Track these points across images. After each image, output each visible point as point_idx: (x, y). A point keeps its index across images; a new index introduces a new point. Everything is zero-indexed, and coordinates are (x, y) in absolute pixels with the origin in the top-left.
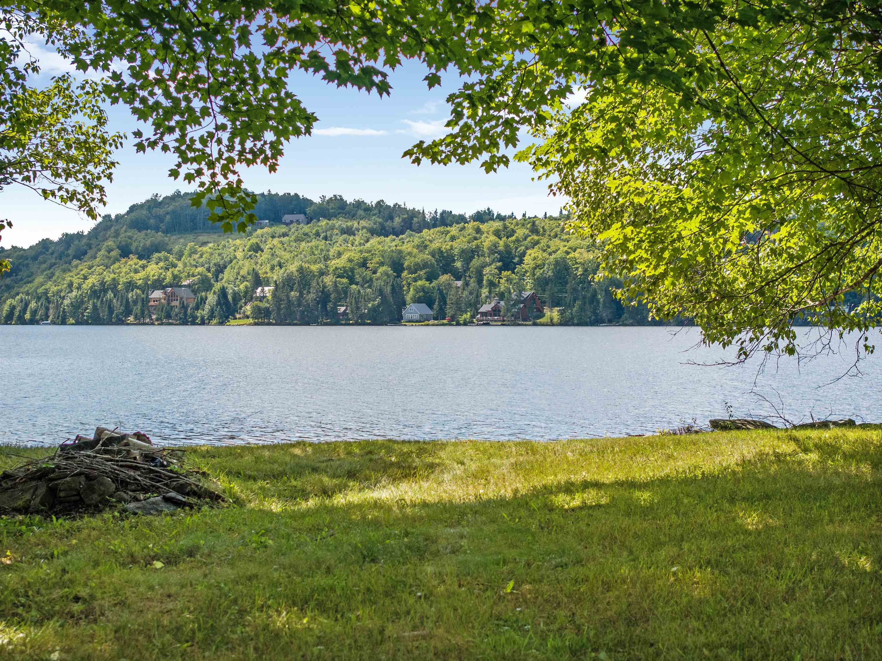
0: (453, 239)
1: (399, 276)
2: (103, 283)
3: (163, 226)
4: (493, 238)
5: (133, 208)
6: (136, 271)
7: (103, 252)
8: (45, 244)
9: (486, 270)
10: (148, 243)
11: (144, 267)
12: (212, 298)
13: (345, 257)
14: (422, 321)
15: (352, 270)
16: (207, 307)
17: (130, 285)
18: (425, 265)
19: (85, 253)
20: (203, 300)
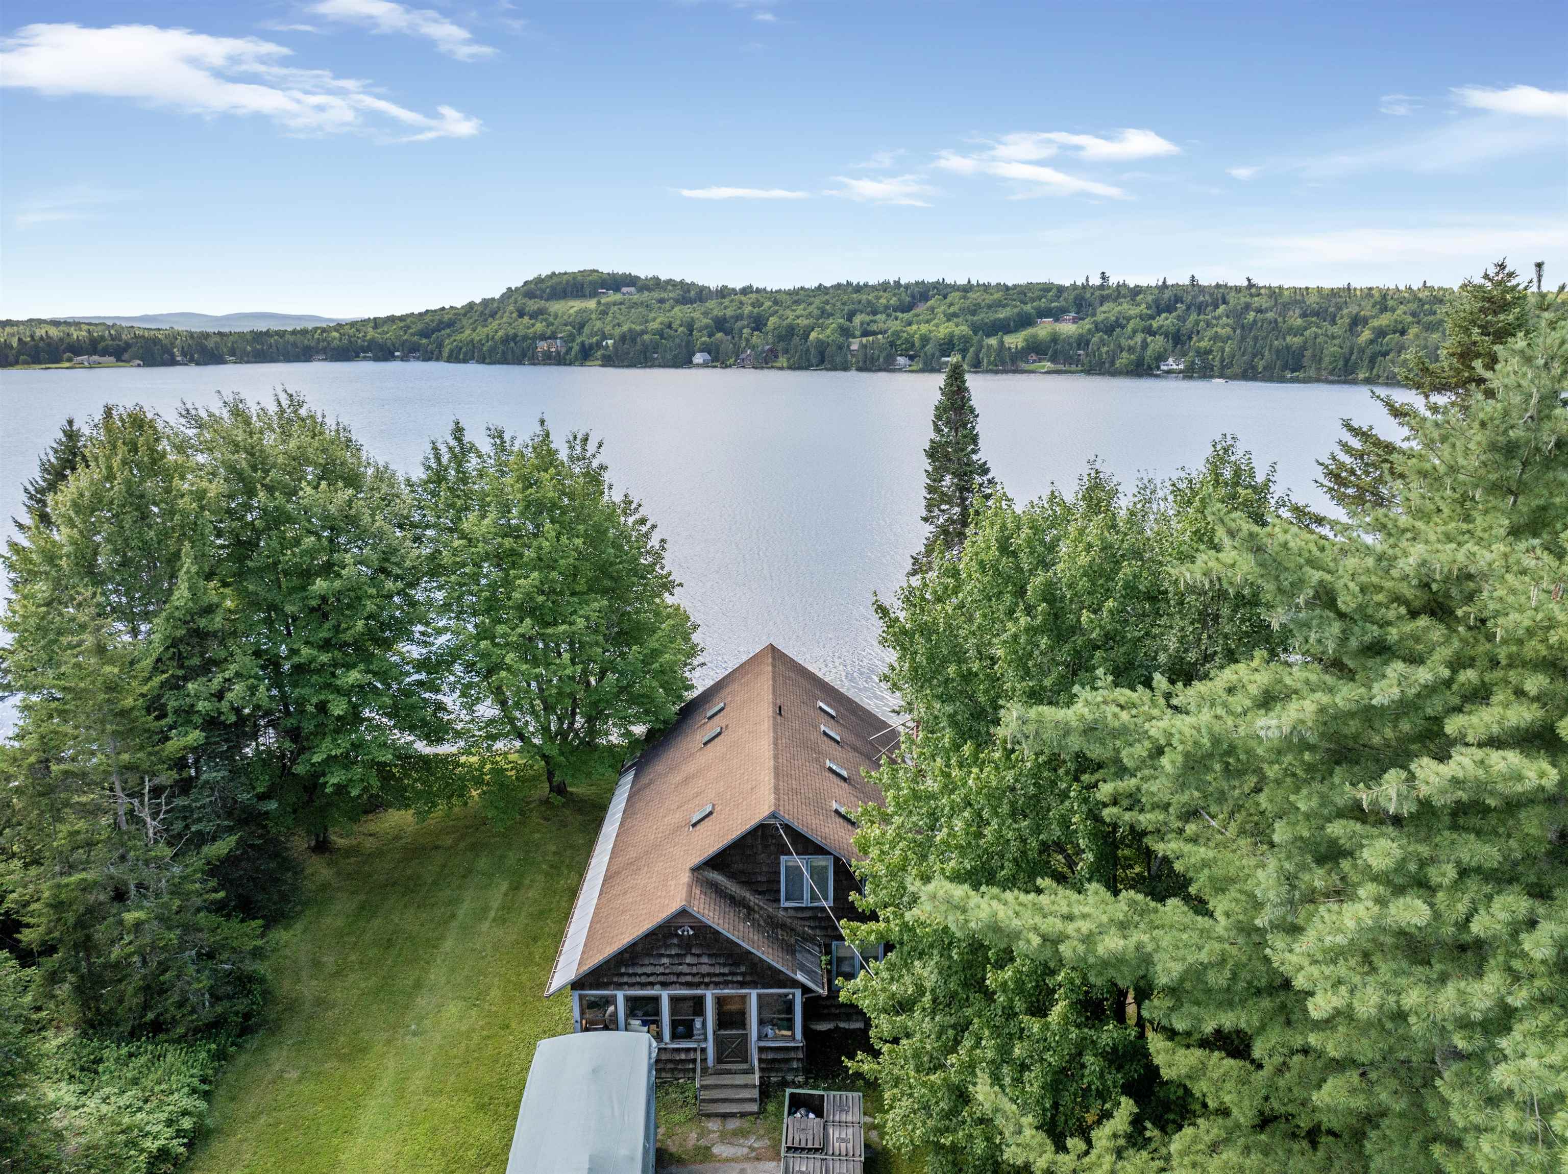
0: (726, 308)
1: (691, 334)
2: (507, 336)
3: (545, 296)
4: (750, 308)
5: (526, 283)
6: (528, 328)
7: (507, 314)
8: (471, 305)
9: (745, 331)
10: (536, 308)
11: (533, 325)
12: (576, 348)
13: (659, 320)
14: (705, 365)
15: (662, 330)
16: (573, 353)
17: (525, 338)
18: (707, 327)
19: (496, 313)
20: (571, 348)
